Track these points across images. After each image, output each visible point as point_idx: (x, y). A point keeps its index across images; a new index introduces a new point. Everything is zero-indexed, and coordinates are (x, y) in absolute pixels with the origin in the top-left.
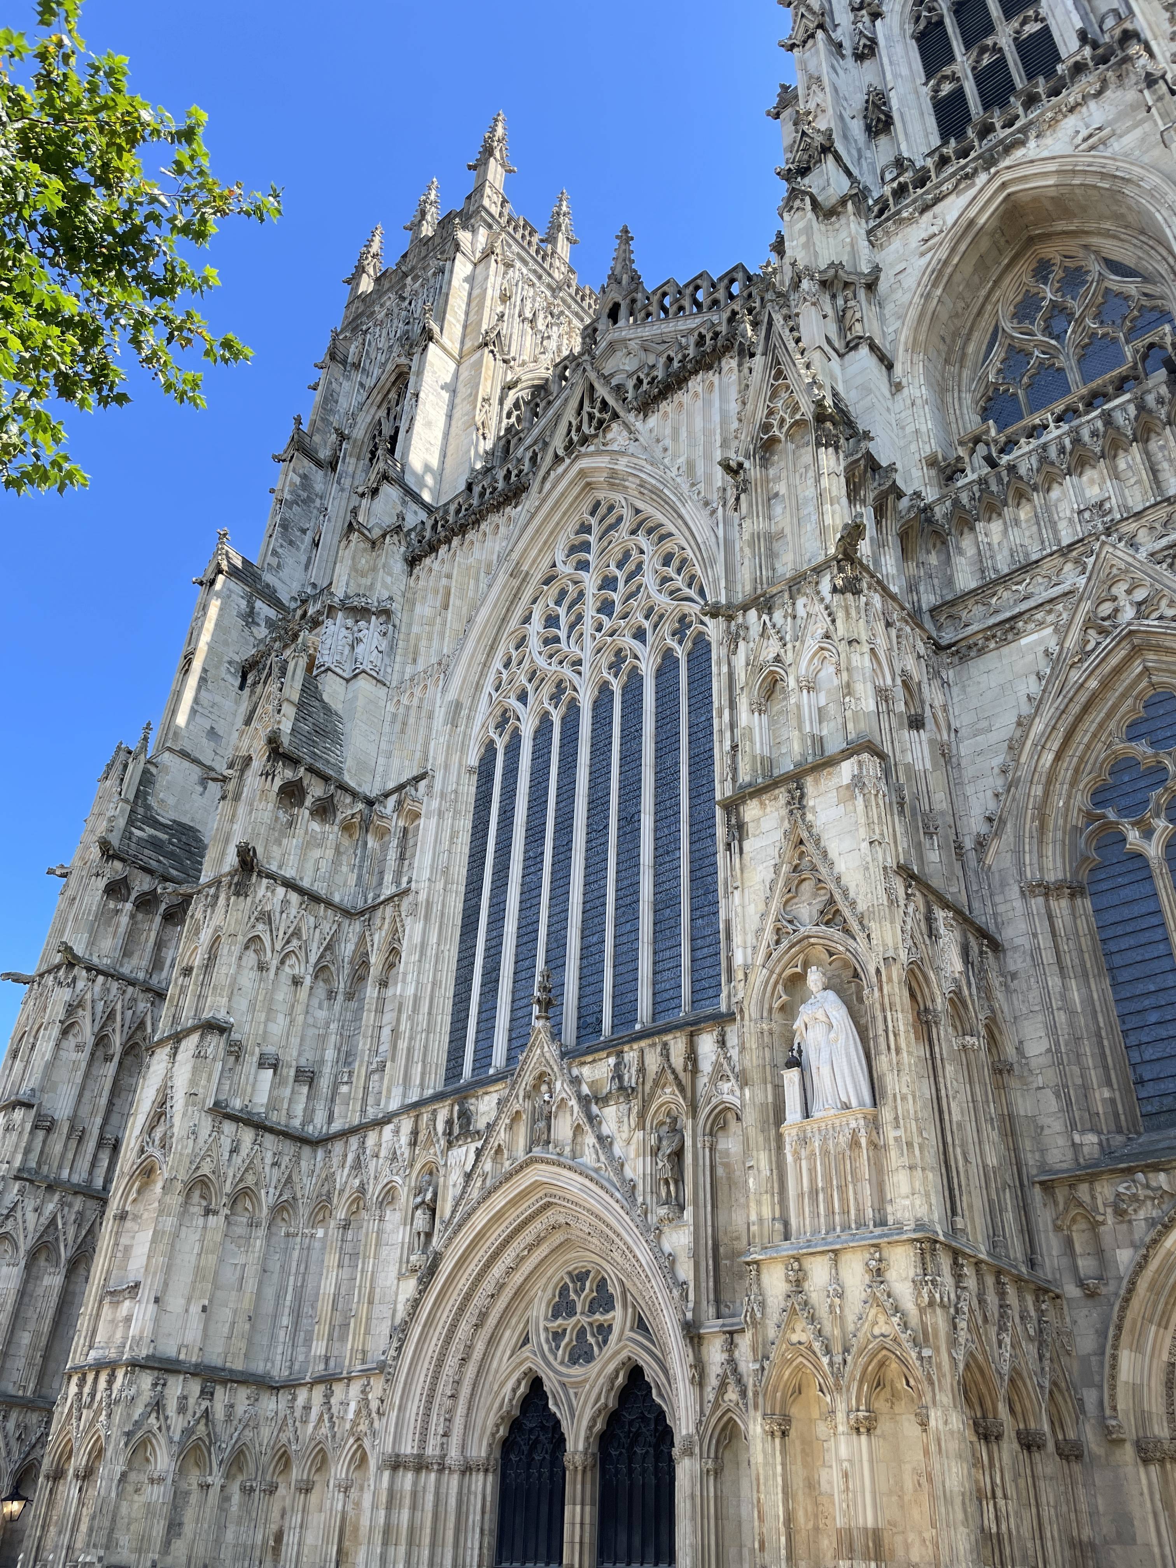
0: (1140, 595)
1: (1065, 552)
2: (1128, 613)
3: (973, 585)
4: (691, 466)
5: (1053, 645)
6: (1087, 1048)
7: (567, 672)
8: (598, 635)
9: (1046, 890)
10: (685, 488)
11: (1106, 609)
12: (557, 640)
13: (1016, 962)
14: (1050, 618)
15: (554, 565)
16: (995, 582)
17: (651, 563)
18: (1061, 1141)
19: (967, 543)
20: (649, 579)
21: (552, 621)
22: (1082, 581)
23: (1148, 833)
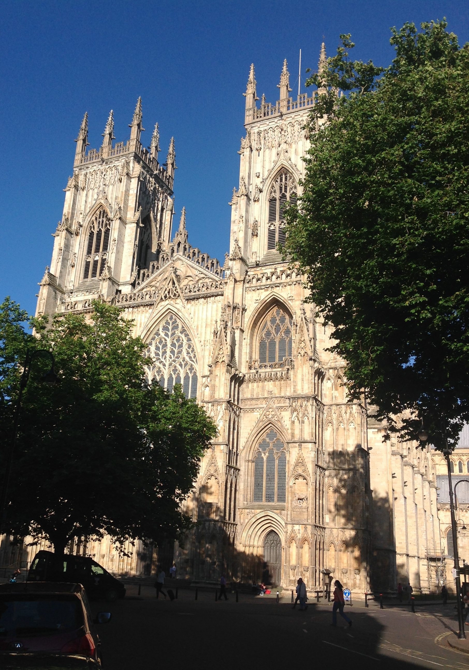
0: (273, 413)
1: (264, 398)
2: (270, 416)
3: (249, 396)
4: (197, 327)
5: (259, 416)
6: (249, 488)
7: (161, 366)
8: (171, 360)
9: (249, 461)
10: (196, 334)
11: (268, 413)
12: (159, 355)
13: (242, 473)
14: (259, 411)
15: (158, 330)
16: (253, 399)
17: (185, 347)
18: (242, 503)
19: (250, 385)
20: (184, 352)
21: (157, 348)
22: (265, 406)
23: (265, 455)
